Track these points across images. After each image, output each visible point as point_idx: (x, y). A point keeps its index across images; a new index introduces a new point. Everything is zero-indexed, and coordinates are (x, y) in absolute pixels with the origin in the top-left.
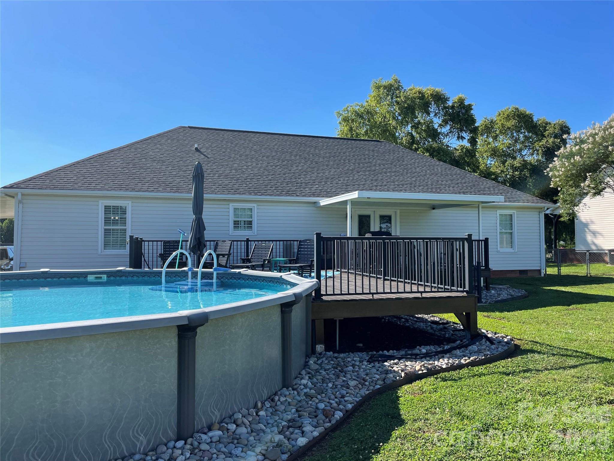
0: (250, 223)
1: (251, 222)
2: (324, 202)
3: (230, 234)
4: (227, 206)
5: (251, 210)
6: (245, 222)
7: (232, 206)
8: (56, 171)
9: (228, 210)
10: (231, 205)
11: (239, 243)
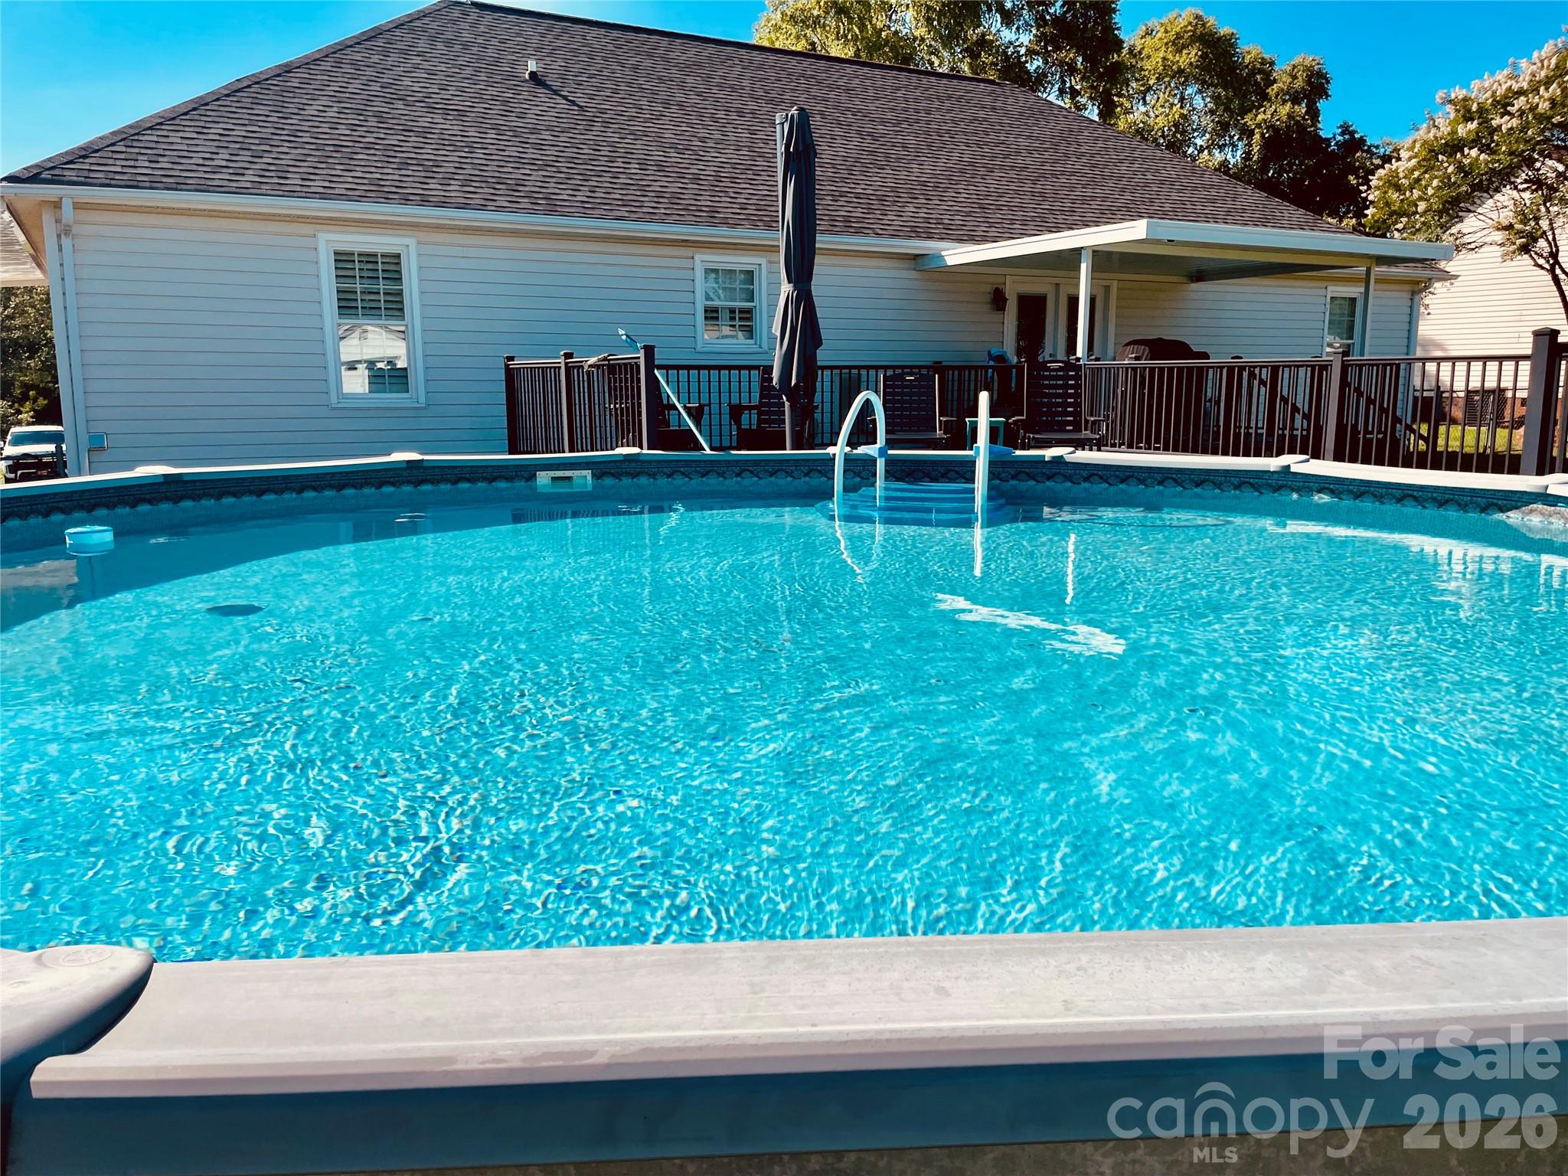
0: (747, 314)
1: (749, 311)
2: (957, 255)
3: (699, 348)
4: (688, 263)
5: (750, 275)
6: (732, 311)
7: (703, 259)
8: (150, 128)
9: (689, 274)
10: (698, 258)
11: (724, 373)
